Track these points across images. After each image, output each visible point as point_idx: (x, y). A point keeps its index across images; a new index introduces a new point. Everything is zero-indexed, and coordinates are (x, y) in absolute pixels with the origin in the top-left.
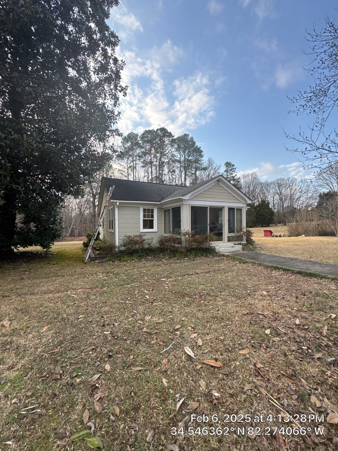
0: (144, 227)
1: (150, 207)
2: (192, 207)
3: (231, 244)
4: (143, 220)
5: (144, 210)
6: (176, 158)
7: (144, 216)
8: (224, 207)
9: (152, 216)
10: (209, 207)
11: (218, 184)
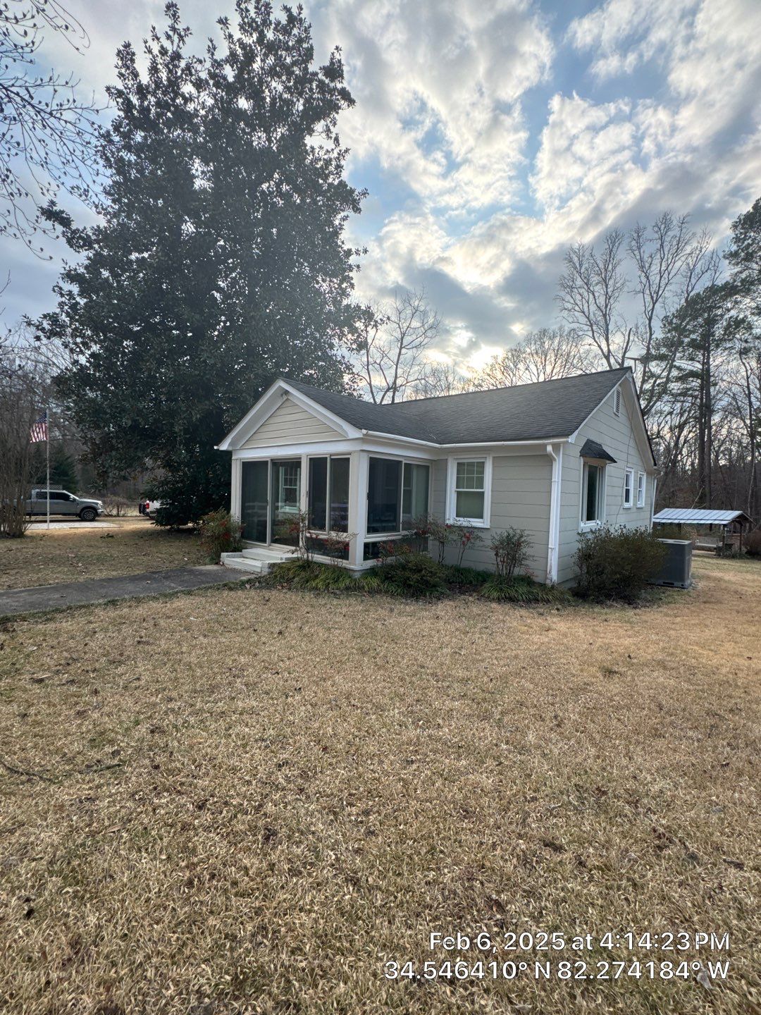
10: (272, 460)
11: (287, 399)
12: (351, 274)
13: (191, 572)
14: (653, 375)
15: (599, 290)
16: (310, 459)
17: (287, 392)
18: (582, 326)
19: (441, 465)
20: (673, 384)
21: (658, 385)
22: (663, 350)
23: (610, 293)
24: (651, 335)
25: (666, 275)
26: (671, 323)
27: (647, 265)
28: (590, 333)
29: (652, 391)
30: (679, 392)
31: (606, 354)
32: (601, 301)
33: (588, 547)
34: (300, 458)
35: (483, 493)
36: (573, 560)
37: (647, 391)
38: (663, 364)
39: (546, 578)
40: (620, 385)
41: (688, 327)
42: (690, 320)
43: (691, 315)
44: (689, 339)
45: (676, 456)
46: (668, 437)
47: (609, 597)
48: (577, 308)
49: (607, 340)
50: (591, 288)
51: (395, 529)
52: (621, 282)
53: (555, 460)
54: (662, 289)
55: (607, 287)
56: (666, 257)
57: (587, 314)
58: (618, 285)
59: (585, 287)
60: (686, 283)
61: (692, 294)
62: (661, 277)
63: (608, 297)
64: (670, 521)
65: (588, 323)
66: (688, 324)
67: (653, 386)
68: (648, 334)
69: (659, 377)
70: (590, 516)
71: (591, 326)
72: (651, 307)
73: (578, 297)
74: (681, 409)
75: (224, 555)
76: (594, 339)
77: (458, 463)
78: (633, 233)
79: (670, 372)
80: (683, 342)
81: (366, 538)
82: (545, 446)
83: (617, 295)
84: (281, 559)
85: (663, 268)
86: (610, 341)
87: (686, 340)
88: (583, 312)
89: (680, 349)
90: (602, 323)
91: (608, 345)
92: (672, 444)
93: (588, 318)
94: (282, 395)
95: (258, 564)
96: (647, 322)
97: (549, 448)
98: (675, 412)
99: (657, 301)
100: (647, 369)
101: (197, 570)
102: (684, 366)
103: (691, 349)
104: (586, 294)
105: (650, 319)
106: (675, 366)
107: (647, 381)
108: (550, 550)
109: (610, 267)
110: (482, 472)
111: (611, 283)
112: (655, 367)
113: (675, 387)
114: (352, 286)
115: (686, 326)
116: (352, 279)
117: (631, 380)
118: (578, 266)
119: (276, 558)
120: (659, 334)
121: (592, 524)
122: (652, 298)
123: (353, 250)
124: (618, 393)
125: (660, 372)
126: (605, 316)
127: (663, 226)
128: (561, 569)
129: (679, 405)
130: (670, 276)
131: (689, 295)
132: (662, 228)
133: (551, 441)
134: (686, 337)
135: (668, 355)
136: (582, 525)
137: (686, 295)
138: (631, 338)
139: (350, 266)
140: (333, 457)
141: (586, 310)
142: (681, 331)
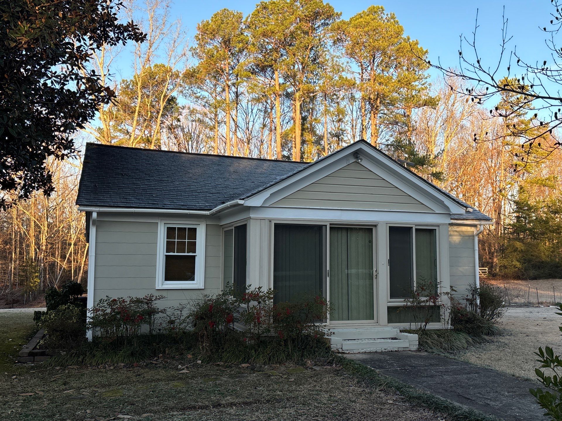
0: (169, 277)
1: (186, 224)
2: (277, 226)
3: (393, 329)
4: (167, 256)
5: (170, 231)
6: (344, 74)
7: (170, 246)
8: (376, 226)
9: (193, 247)
10: (330, 225)
11: (355, 163)
140: (417, 227)
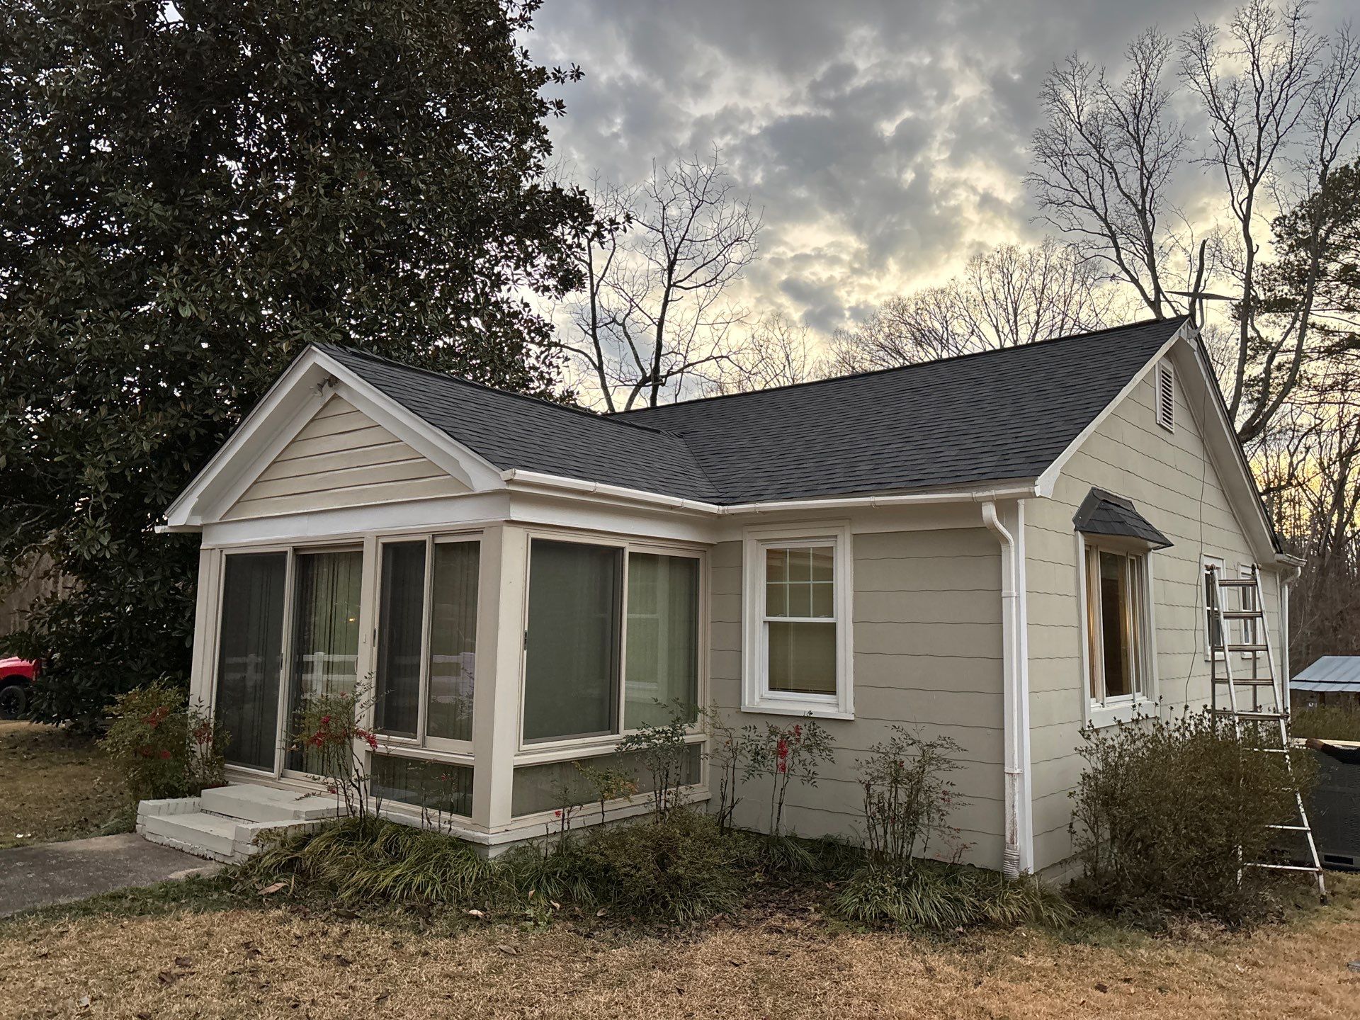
10: (295, 550)
11: (335, 397)
12: (542, 121)
13: (40, 861)
14: (1264, 345)
15: (1125, 160)
16: (385, 545)
17: (333, 381)
18: (1090, 237)
19: (729, 556)
20: (1313, 364)
21: (1279, 368)
22: (1284, 290)
23: (1150, 166)
24: (1251, 254)
25: (1270, 127)
26: (1292, 231)
27: (1228, 106)
28: (1112, 253)
29: (1266, 381)
30: (1329, 381)
31: (1152, 298)
32: (1132, 182)
33: (1111, 770)
34: (361, 545)
35: (833, 627)
36: (1072, 804)
37: (1255, 380)
38: (1286, 321)
39: (1003, 857)
40: (1167, 355)
41: (1332, 239)
42: (1335, 225)
43: (1335, 213)
44: (1338, 266)
45: (1341, 527)
46: (1316, 484)
47: (1179, 906)
48: (1077, 199)
49: (1152, 266)
50: (1107, 155)
51: (609, 725)
52: (1172, 141)
53: (1007, 541)
54: (1265, 154)
55: (1141, 152)
56: (1267, 87)
57: (1102, 212)
58: (1166, 148)
59: (1094, 153)
60: (1319, 142)
61: (1332, 167)
62: (1261, 129)
63: (1146, 174)
64: (1337, 688)
65: (1106, 231)
66: (1330, 231)
67: (1268, 371)
68: (1245, 254)
69: (1276, 349)
70: (1116, 683)
71: (1113, 237)
72: (1246, 194)
73: (1079, 175)
74: (1341, 419)
75: (146, 805)
76: (1121, 264)
77: (768, 551)
78: (1190, 40)
79: (1301, 338)
80: (1324, 273)
81: (520, 753)
82: (976, 506)
83: (1165, 167)
84: (296, 815)
85: (1264, 111)
86: (1159, 269)
87: (1333, 267)
88: (1093, 208)
89: (1321, 286)
90: (1138, 230)
91: (1155, 279)
92: (1330, 500)
93: (1105, 221)
94: (321, 386)
95: (226, 830)
96: (1240, 225)
97: (989, 512)
98: (1325, 428)
99: (1256, 180)
100: (1251, 333)
101: (55, 854)
102: (1332, 324)
103: (1345, 288)
104: (1095, 168)
105: (1246, 220)
106: (1313, 325)
107: (1254, 357)
108: (1007, 777)
109: (1146, 108)
110: (829, 574)
111: (1150, 142)
112: (1269, 327)
113: (1317, 369)
114: (546, 147)
115: (1327, 236)
116: (546, 131)
117: (1194, 345)
118: (1074, 109)
119: (283, 814)
120: (1268, 255)
121: (1120, 706)
122: (1245, 173)
123: (549, 71)
124: (1165, 375)
125: (1278, 338)
126: (1142, 213)
127: (1253, 25)
128: (1043, 833)
129: (1333, 410)
130: (1281, 129)
131: (1326, 167)
132: (1252, 30)
133: (993, 493)
134: (1329, 260)
135: (1294, 302)
136: (1093, 706)
137: (1321, 168)
138: (1207, 264)
139: (542, 103)
140: (439, 540)
141: (1098, 203)
142: (1318, 247)
